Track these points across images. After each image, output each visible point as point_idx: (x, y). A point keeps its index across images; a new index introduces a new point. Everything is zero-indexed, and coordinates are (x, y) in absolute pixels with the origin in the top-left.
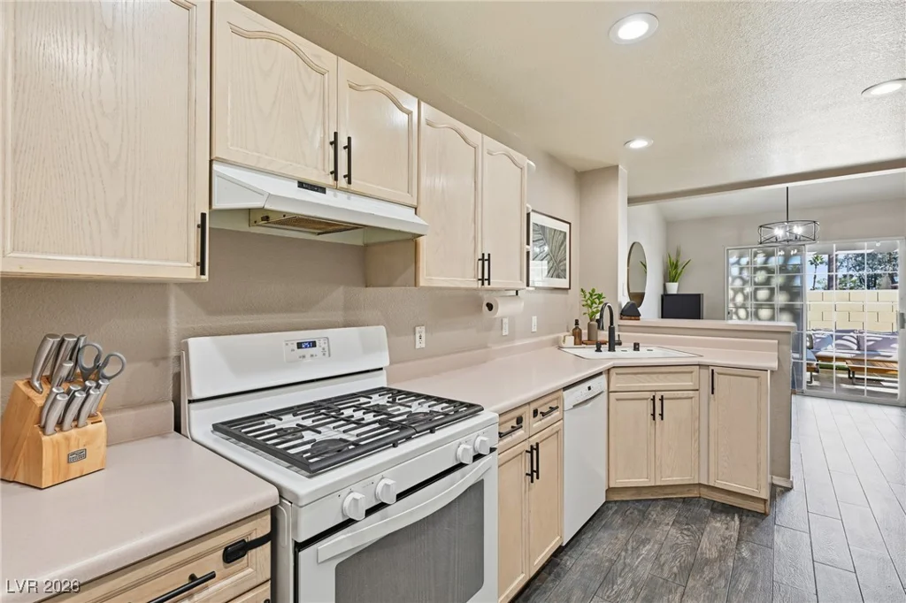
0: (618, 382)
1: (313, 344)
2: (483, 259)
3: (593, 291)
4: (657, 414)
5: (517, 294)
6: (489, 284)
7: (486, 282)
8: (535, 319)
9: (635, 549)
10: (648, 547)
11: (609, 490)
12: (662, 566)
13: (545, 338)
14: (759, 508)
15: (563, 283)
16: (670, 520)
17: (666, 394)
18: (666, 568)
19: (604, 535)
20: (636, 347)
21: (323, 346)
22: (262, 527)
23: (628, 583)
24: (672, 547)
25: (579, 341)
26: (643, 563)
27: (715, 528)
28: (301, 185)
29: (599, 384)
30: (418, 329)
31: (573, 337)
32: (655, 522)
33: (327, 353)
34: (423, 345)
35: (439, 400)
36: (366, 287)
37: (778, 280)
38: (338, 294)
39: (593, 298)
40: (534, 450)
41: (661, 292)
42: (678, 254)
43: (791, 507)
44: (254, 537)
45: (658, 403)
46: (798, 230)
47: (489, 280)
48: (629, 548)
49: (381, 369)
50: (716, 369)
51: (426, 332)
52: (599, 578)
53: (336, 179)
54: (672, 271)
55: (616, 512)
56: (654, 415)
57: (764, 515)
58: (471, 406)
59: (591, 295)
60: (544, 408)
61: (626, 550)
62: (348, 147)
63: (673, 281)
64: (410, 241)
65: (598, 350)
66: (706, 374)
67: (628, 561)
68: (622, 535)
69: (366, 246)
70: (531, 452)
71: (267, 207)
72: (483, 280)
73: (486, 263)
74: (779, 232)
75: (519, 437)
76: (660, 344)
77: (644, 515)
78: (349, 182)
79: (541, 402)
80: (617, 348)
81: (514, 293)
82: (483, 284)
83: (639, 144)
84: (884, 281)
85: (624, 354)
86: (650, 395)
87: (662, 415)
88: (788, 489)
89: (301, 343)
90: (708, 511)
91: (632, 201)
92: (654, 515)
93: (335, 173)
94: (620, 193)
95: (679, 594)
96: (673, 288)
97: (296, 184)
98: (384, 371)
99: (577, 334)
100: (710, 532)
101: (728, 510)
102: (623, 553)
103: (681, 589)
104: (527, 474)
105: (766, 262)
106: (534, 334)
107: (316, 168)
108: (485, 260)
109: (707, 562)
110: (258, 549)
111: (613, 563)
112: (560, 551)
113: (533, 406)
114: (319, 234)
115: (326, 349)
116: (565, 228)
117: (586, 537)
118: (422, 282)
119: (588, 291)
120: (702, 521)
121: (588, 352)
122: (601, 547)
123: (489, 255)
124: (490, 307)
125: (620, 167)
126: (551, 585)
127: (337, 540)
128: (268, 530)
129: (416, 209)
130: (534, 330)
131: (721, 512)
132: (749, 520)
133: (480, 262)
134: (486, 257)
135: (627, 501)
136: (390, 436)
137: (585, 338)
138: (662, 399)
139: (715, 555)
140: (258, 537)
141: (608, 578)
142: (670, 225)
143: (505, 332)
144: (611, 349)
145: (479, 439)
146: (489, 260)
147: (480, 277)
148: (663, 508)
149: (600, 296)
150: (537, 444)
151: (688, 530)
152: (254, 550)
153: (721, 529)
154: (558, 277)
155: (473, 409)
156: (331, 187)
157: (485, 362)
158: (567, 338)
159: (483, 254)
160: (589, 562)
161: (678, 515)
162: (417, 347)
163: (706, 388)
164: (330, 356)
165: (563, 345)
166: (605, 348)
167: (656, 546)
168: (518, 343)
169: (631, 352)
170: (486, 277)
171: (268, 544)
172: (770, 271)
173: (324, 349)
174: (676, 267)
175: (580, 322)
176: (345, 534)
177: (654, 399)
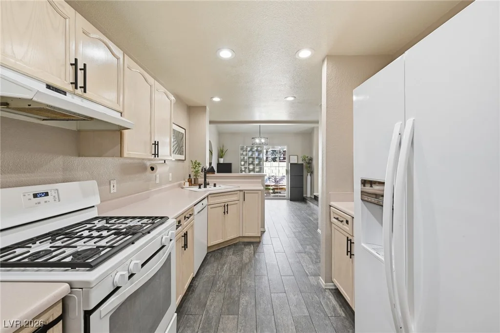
0: (212, 200)
1: (47, 194)
2: (155, 144)
3: (196, 161)
4: (226, 212)
5: (165, 162)
6: (158, 157)
7: (157, 156)
8: (171, 174)
9: (222, 268)
10: (226, 266)
11: (208, 248)
12: (232, 271)
13: (176, 183)
14: (258, 240)
15: (182, 157)
16: (231, 253)
17: (229, 203)
18: (234, 271)
19: (208, 267)
20: (215, 185)
21: (54, 194)
22: (58, 312)
23: (222, 282)
24: (234, 263)
25: (191, 184)
26: (225, 272)
27: (247, 251)
28: (49, 87)
29: (205, 202)
30: (112, 182)
31: (188, 183)
32: (226, 255)
33: (57, 199)
34: (115, 191)
35: (142, 218)
36: (79, 156)
37: (256, 162)
38: (59, 160)
39: (196, 164)
40: (186, 235)
41: (217, 162)
42: (223, 146)
43: (266, 238)
44: (51, 320)
45: (226, 207)
46: (263, 141)
47: (158, 154)
48: (219, 269)
49: (94, 206)
50: (245, 191)
51: (117, 183)
52: (210, 285)
53: (76, 88)
54: (221, 154)
55: (211, 256)
56: (224, 212)
57: (259, 242)
58: (161, 218)
59: (195, 163)
60: (188, 216)
61: (218, 270)
62: (84, 69)
63: (221, 158)
64: (119, 131)
65: (200, 188)
66: (242, 193)
67: (220, 274)
68: (215, 265)
69: (79, 131)
70: (185, 236)
71: (35, 99)
72: (155, 154)
73: (157, 146)
74: (257, 141)
75: (180, 230)
76: (224, 183)
77: (222, 254)
78: (85, 91)
79: (186, 213)
80: (208, 186)
81: (163, 162)
82: (155, 157)
83: (216, 99)
84: (278, 159)
85: (210, 189)
86: (223, 204)
87: (227, 212)
88: (264, 232)
89: (37, 194)
90: (243, 246)
91: (211, 122)
92: (225, 253)
93: (75, 84)
94: (207, 118)
95: (240, 279)
96: (222, 161)
97: (45, 86)
98: (96, 208)
99: (190, 181)
100: (245, 253)
101: (249, 243)
102: (217, 272)
103: (240, 277)
104: (182, 247)
105: (252, 155)
106: (170, 182)
107: (60, 78)
108: (156, 144)
109: (246, 264)
110: (54, 327)
111: (214, 277)
112: (193, 279)
113: (184, 215)
114: (44, 120)
115: (57, 197)
116: (183, 131)
117: (202, 271)
118: (125, 155)
119: (194, 161)
120: (242, 250)
121: (196, 188)
122: (208, 272)
123: (158, 142)
124: (152, 169)
125: (207, 107)
126: (191, 296)
127: (110, 302)
128: (60, 313)
129: (121, 113)
130: (170, 180)
131: (247, 245)
132: (255, 245)
133: (154, 146)
134: (157, 143)
135: (214, 251)
136: (128, 240)
137: (193, 183)
138: (227, 206)
139: (248, 260)
140: (54, 319)
141: (214, 284)
142: (220, 134)
143: (158, 181)
144: (205, 187)
145: (170, 232)
146: (158, 145)
147: (153, 153)
148: (228, 249)
149: (199, 164)
150: (187, 232)
151: (238, 255)
152: (52, 329)
153: (248, 250)
154: (180, 154)
155: (163, 219)
156: (71, 93)
157: (148, 198)
158: (186, 183)
159: (155, 142)
160: (205, 280)
161: (234, 250)
162: (112, 192)
163: (242, 199)
164: (59, 201)
165: (184, 187)
166: (202, 186)
167: (229, 265)
168: (164, 187)
169: (213, 188)
170: (157, 153)
171: (61, 322)
172: (253, 158)
173: (54, 197)
174: (222, 152)
175: (191, 176)
176: (115, 297)
177: (224, 206)
